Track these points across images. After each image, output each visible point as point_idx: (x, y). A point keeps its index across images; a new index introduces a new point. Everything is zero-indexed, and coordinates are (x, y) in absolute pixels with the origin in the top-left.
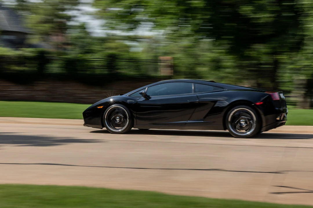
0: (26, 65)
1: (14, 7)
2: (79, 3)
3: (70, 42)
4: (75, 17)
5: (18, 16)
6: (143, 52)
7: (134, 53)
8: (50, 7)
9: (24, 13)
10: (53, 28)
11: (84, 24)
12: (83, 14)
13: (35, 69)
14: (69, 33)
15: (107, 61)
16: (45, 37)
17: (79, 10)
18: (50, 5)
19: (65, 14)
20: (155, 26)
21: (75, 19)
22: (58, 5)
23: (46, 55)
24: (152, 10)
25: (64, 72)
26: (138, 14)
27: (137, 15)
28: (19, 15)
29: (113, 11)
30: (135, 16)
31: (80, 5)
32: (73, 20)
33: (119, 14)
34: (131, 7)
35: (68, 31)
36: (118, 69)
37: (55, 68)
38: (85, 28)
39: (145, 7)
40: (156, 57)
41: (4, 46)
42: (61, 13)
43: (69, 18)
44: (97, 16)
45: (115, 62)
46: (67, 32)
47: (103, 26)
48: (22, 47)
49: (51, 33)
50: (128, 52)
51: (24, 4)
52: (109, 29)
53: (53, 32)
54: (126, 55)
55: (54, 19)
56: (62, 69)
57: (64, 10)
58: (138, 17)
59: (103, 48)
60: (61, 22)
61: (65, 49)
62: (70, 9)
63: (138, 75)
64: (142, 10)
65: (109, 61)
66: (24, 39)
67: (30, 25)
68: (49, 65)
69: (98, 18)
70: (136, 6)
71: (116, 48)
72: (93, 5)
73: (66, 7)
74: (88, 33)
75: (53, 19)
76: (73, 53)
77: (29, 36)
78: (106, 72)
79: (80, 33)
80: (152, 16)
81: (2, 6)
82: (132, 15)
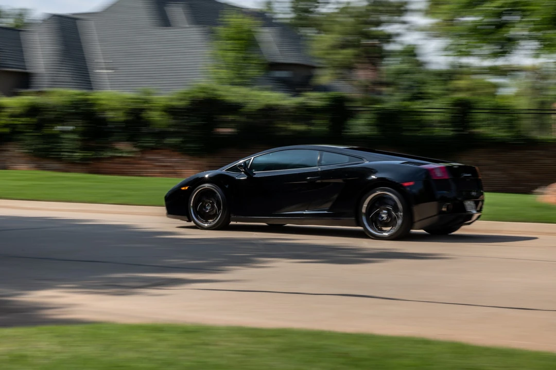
0: (313, 121)
1: (288, 21)
2: (406, 11)
3: (385, 80)
4: (398, 35)
5: (300, 38)
6: (517, 95)
7: (503, 97)
8: (352, 20)
9: (310, 32)
10: (357, 56)
11: (414, 48)
12: (408, 29)
13: (324, 128)
14: (387, 65)
15: (453, 113)
16: (345, 72)
17: (404, 23)
18: (351, 17)
19: (381, 31)
20: (542, 46)
21: (399, 39)
22: (368, 16)
23: (347, 104)
24: (537, 18)
25: (375, 133)
26: (514, 27)
27: (512, 29)
28: (301, 36)
29: (467, 22)
30: (508, 31)
31: (409, 13)
32: (394, 42)
33: (479, 27)
34: (500, 15)
35: (385, 61)
36: (474, 127)
37: (360, 125)
38: (415, 55)
39: (524, 13)
40: (543, 103)
41: (273, 90)
42: (374, 29)
43: (388, 38)
44: (433, 32)
45: (470, 114)
46: (383, 62)
47: (446, 49)
48: (306, 91)
49: (357, 65)
50: (493, 95)
51: (311, 15)
52: (456, 54)
53: (358, 63)
54: (488, 102)
55: (362, 40)
56: (370, 127)
57: (378, 24)
58: (513, 32)
59: (448, 90)
60: (373, 46)
61: (380, 93)
62: (390, 22)
63: (509, 138)
64: (518, 18)
65: (457, 113)
66: (310, 77)
67: (316, 53)
68: (352, 122)
69: (437, 36)
70: (510, 12)
71: (468, 90)
72: (427, 13)
73: (384, 18)
74: (421, 64)
75: (359, 41)
76: (393, 100)
77: (318, 72)
78: (451, 133)
79: (402, 63)
80: (535, 30)
81: (274, 21)
82: (504, 29)
